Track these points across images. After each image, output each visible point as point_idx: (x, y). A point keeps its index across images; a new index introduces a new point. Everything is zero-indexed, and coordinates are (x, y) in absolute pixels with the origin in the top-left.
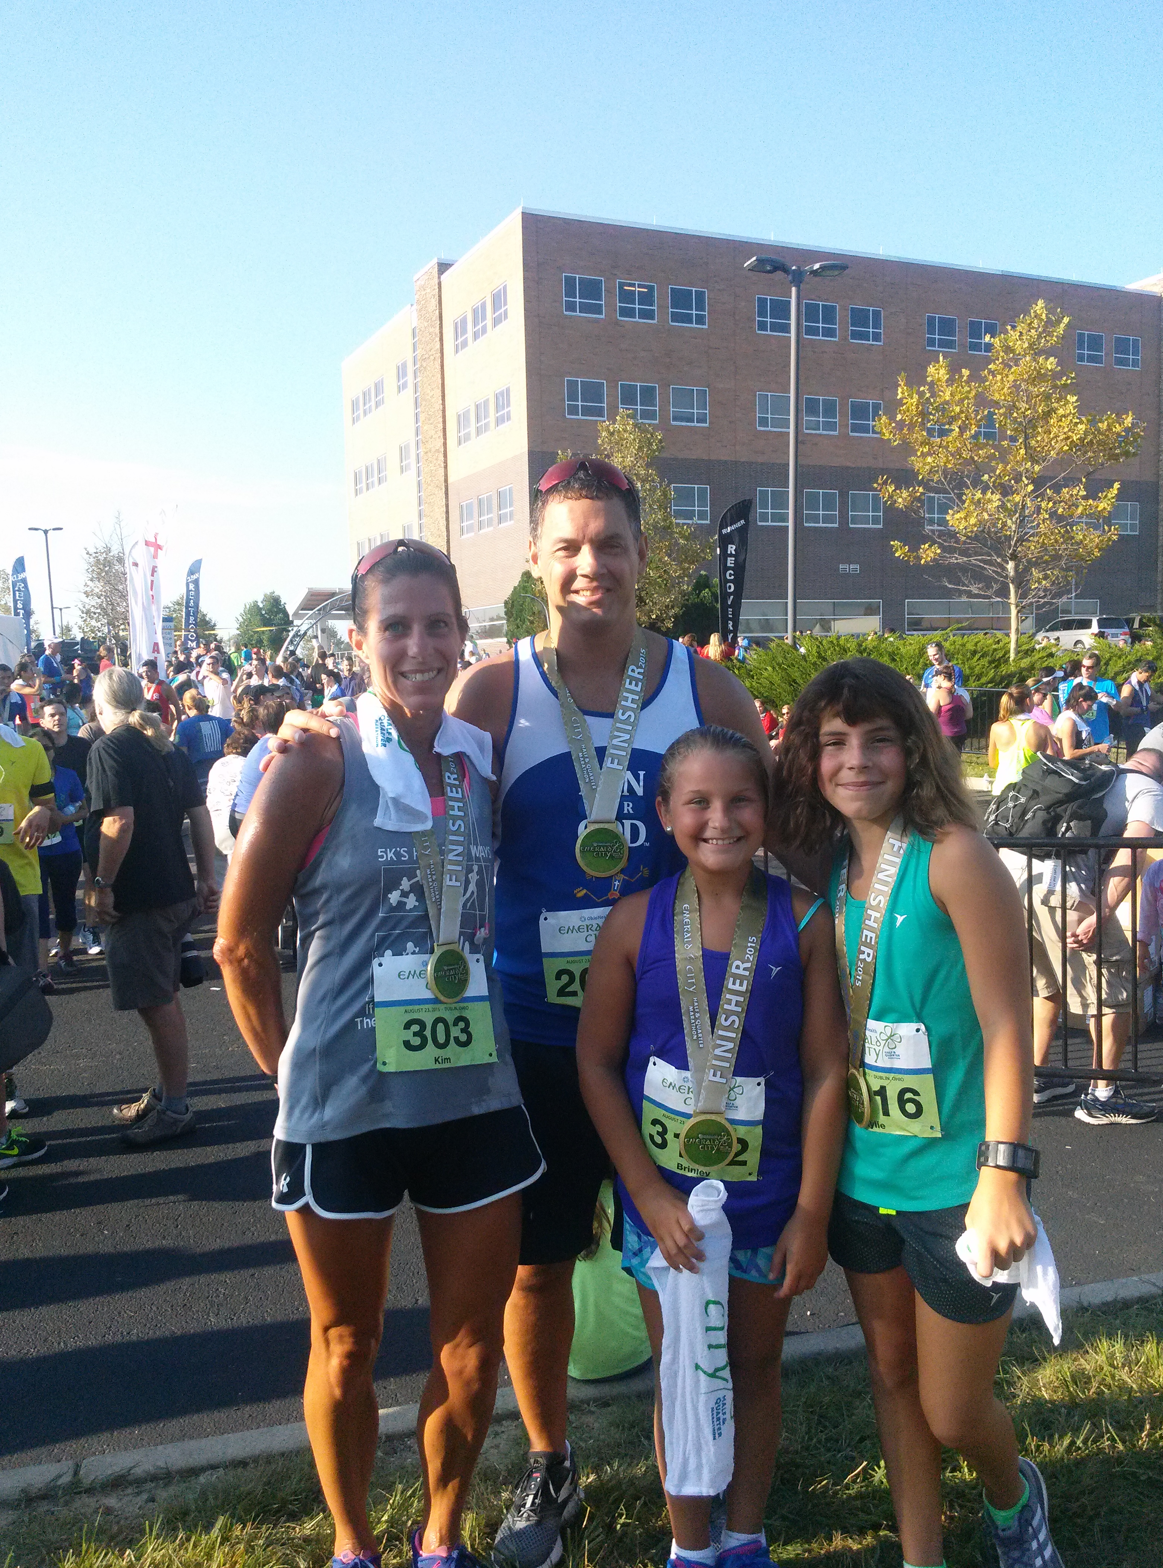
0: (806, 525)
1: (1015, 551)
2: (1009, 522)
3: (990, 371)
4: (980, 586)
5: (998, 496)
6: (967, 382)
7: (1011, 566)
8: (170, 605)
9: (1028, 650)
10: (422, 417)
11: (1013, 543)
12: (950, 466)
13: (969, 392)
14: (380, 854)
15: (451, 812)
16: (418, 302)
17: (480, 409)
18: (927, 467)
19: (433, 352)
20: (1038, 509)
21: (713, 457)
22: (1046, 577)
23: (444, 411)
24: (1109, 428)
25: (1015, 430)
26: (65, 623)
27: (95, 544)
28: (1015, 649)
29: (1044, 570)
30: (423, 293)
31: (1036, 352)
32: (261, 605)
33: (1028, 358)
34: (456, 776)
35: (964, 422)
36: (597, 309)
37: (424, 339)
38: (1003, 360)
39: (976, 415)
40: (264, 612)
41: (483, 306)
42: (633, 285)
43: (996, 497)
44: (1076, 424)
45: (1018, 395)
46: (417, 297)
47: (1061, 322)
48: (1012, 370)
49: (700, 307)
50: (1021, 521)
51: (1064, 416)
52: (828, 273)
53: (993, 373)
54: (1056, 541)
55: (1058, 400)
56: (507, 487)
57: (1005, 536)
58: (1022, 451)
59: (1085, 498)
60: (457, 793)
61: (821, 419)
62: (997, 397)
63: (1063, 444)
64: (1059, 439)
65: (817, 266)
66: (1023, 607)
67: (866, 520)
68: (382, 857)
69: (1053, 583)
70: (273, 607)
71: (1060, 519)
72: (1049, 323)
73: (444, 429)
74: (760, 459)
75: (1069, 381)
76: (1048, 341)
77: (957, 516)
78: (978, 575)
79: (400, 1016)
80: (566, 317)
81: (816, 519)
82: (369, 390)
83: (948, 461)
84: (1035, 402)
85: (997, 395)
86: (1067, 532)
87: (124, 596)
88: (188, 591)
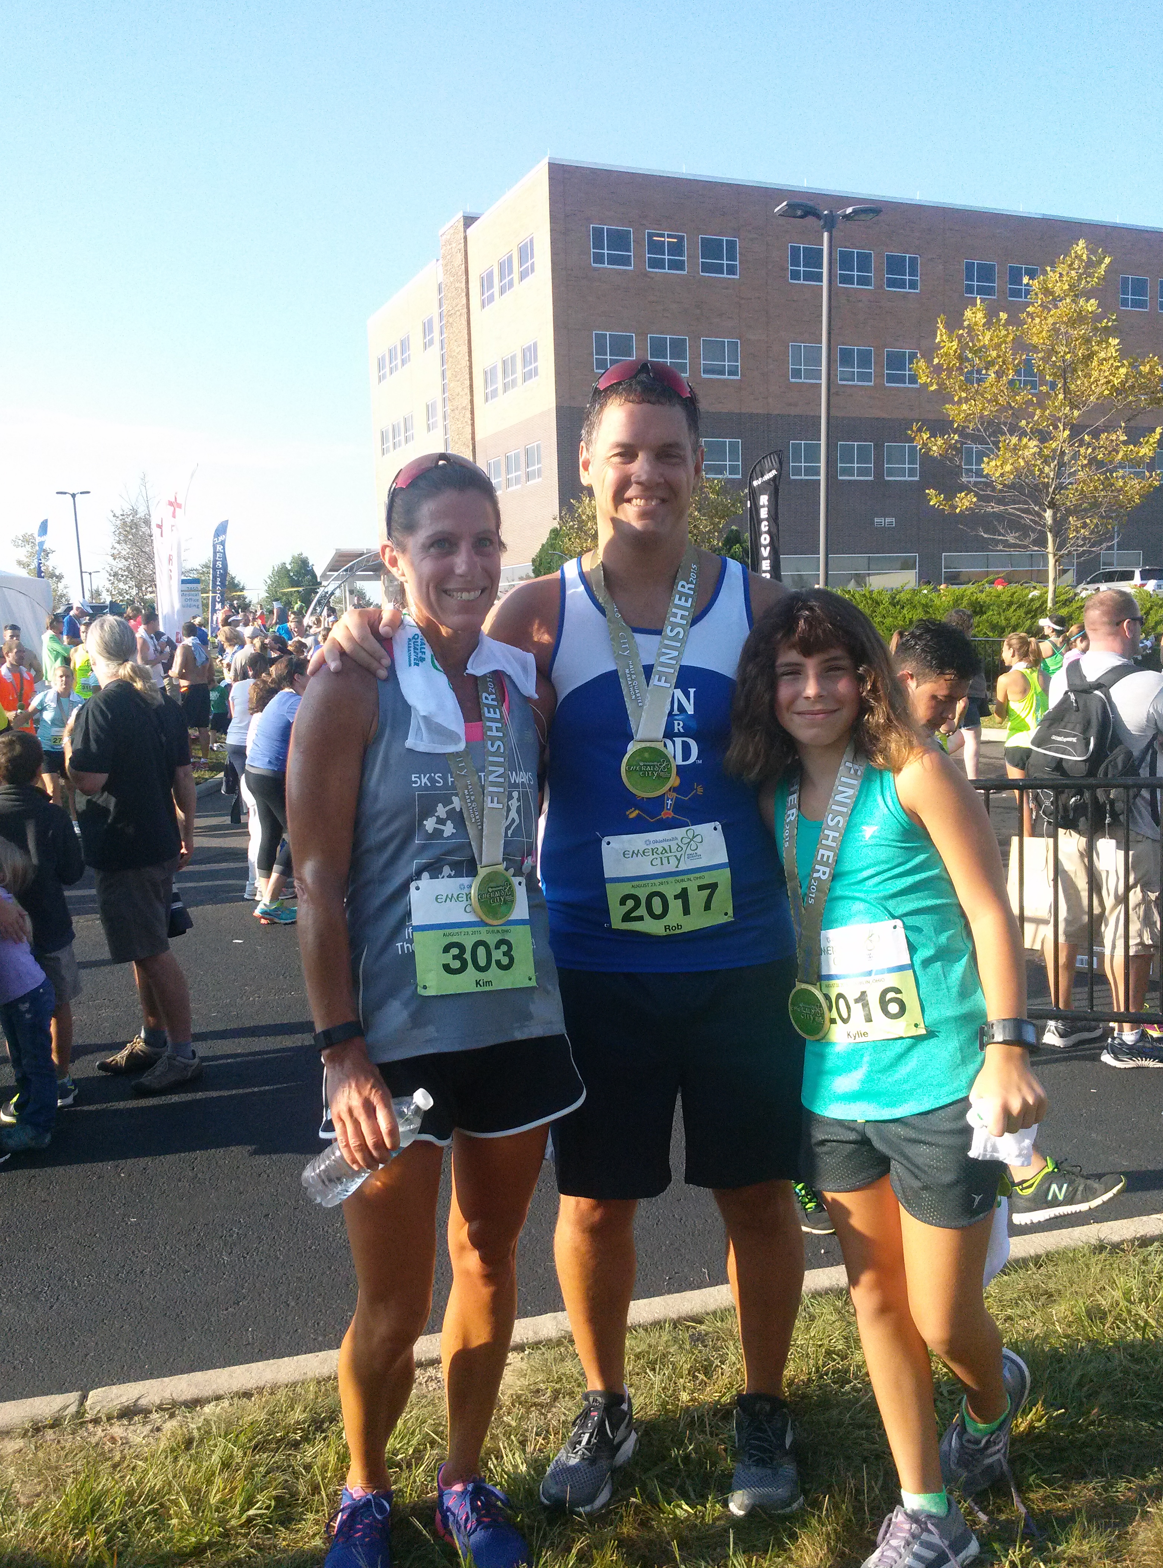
0: (840, 478)
1: (1053, 498)
2: (1047, 469)
3: (1028, 314)
4: (1017, 534)
5: (1035, 443)
6: (1004, 326)
7: (1048, 514)
8: (199, 568)
9: (1066, 600)
10: (448, 374)
11: (1051, 490)
12: (986, 413)
13: (1006, 336)
14: (413, 779)
15: (489, 733)
16: (444, 257)
17: (507, 365)
18: (962, 415)
19: (459, 307)
20: (1076, 456)
21: (743, 411)
22: (1085, 525)
23: (471, 367)
24: (1151, 372)
25: (1054, 374)
26: (94, 587)
27: (122, 506)
28: (1053, 599)
29: (1082, 518)
30: (449, 247)
31: (1076, 293)
32: (289, 567)
33: (1068, 300)
34: (494, 696)
35: (1001, 366)
36: (625, 261)
37: (450, 295)
38: (1042, 302)
39: (1014, 359)
40: (292, 574)
41: (510, 259)
42: (662, 236)
43: (1034, 443)
44: (1117, 368)
45: (1058, 338)
46: (442, 251)
47: (1102, 263)
48: (1052, 313)
49: (731, 257)
50: (1059, 469)
51: (1105, 359)
52: (862, 217)
53: (1031, 315)
54: (1096, 489)
55: (1099, 343)
56: (535, 444)
57: (1043, 483)
58: (1061, 396)
59: (1125, 443)
60: (495, 713)
61: (856, 370)
62: (1035, 340)
63: (1104, 387)
64: (1099, 383)
65: (849, 210)
66: (1061, 556)
67: (902, 472)
68: (416, 782)
69: (1092, 533)
70: (301, 568)
71: (1100, 464)
72: (1090, 264)
73: (471, 386)
74: (794, 411)
75: (1110, 324)
76: (1088, 282)
77: (993, 463)
78: (1015, 525)
79: (438, 940)
80: (596, 269)
81: (849, 471)
82: (395, 348)
83: (984, 408)
84: (1075, 345)
85: (1035, 338)
86: (1107, 478)
87: (150, 558)
88: (215, 553)
